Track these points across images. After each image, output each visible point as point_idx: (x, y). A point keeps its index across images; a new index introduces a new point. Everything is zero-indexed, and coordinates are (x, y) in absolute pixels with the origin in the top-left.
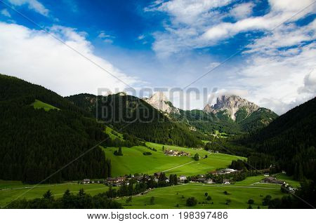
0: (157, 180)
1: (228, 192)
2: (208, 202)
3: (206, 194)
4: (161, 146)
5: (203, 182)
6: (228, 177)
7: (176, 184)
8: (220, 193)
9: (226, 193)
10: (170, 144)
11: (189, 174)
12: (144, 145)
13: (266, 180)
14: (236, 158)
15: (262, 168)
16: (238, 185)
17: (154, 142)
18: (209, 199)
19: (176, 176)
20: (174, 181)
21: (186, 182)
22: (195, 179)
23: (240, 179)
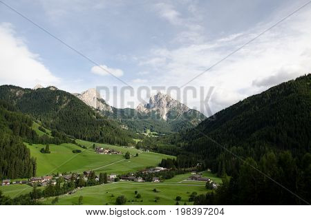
0: (86, 179)
1: (157, 190)
2: (138, 200)
3: (136, 192)
4: (92, 144)
5: (133, 180)
6: (157, 175)
7: (105, 182)
8: (150, 191)
9: (155, 191)
10: (101, 142)
11: (122, 172)
12: (74, 142)
13: (193, 178)
14: (166, 157)
15: (190, 167)
16: (166, 183)
17: (84, 139)
18: (138, 197)
19: (106, 174)
20: (104, 179)
21: (116, 180)
22: (126, 177)
23: (168, 177)
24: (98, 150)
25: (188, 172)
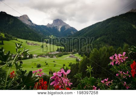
0: (22, 57)
1: (55, 61)
2: (46, 65)
3: (46, 62)
4: (25, 41)
5: (44, 57)
6: (55, 55)
8: (51, 61)
9: (54, 62)
10: (30, 40)
11: (39, 53)
12: (16, 40)
16: (60, 58)
17: (22, 38)
19: (32, 54)
20: (31, 57)
21: (37, 57)
22: (41, 55)
23: (60, 56)
24: (28, 44)
25: (69, 54)
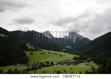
0: (46, 64)
3: (64, 69)
4: (47, 51)
5: (63, 64)
6: (72, 63)
7: (53, 65)
8: (69, 69)
9: (71, 69)
10: (51, 50)
11: (58, 61)
12: (41, 50)
13: (86, 65)
14: (75, 56)
15: (85, 60)
16: (76, 66)
17: (45, 49)
18: (65, 71)
19: (53, 62)
21: (57, 64)
22: (60, 63)
23: (76, 64)
24: (50, 53)
25: (84, 62)
